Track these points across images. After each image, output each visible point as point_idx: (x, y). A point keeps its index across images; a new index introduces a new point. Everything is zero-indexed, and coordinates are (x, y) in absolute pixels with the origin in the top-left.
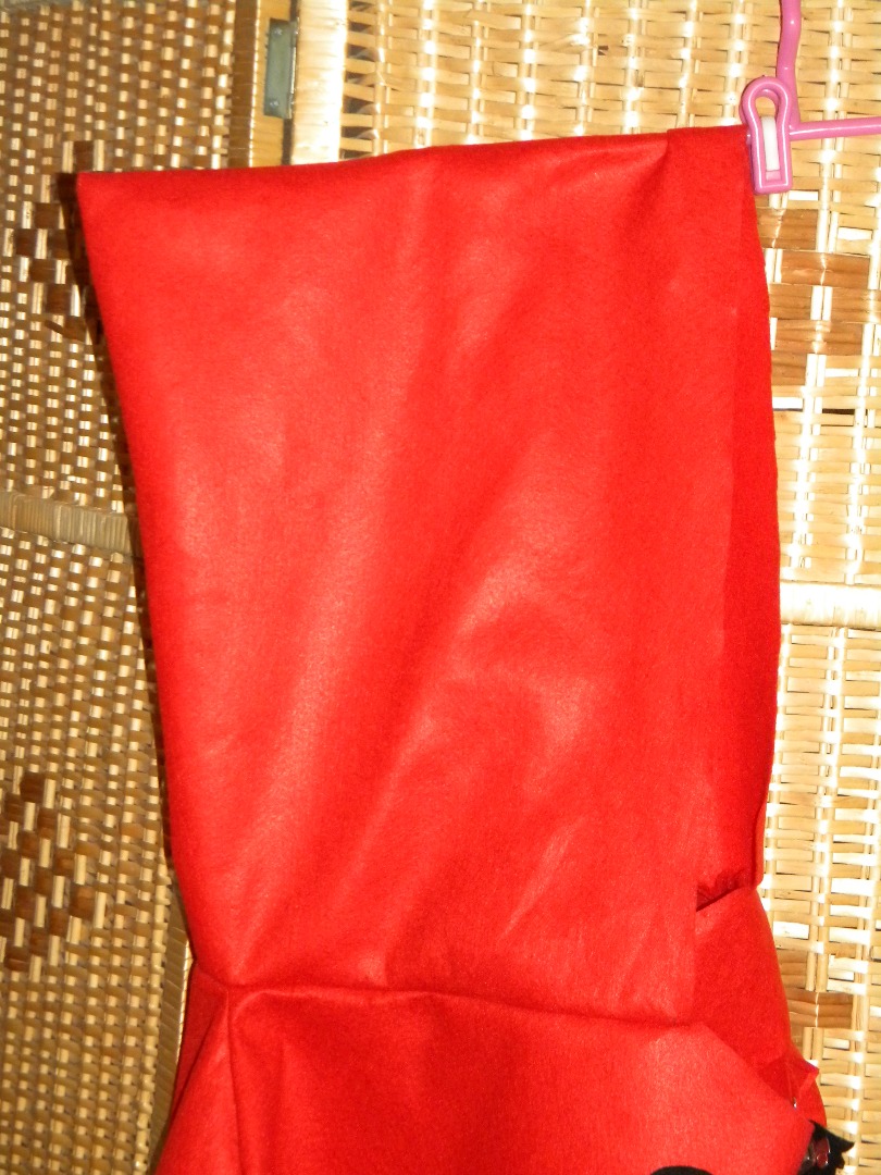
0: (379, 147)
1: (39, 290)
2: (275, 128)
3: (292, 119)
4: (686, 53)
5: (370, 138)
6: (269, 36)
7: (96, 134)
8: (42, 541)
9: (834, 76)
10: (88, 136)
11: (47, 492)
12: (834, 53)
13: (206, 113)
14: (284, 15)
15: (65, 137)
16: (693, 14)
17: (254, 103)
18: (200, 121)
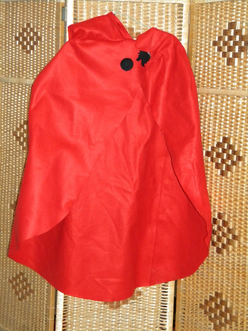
0: (79, 21)
1: (21, 46)
2: (63, 23)
3: (66, 21)
4: (121, 11)
5: (77, 20)
6: (62, 9)
7: (31, 22)
8: (24, 85)
9: (142, 14)
10: (29, 22)
11: (24, 77)
12: (142, 10)
13: (52, 17)
14: (64, 6)
15: (25, 22)
16: (122, 5)
17: (60, 19)
18: (51, 15)
